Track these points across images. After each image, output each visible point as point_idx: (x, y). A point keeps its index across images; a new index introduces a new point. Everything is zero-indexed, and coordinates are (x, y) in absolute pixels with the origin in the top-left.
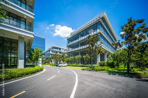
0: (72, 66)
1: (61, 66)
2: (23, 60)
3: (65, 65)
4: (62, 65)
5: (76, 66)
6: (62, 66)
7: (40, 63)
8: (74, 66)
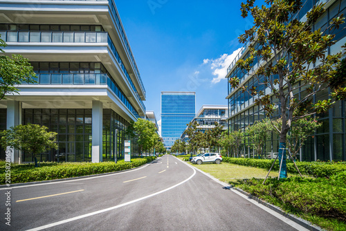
0: (235, 163)
1: (199, 162)
2: (98, 147)
3: (213, 158)
4: (200, 158)
5: (249, 164)
6: (202, 163)
7: (127, 153)
8: (240, 164)
